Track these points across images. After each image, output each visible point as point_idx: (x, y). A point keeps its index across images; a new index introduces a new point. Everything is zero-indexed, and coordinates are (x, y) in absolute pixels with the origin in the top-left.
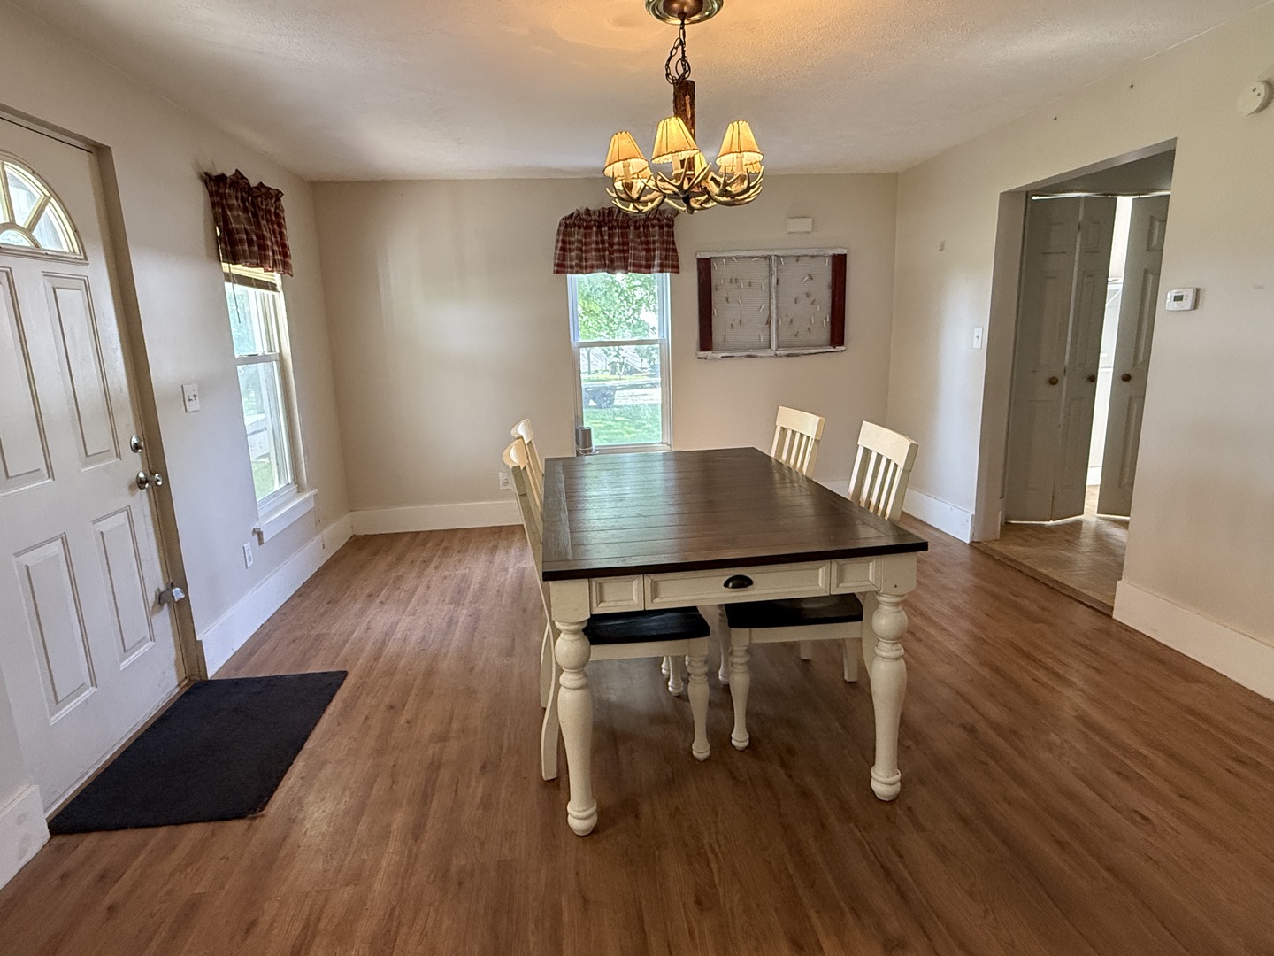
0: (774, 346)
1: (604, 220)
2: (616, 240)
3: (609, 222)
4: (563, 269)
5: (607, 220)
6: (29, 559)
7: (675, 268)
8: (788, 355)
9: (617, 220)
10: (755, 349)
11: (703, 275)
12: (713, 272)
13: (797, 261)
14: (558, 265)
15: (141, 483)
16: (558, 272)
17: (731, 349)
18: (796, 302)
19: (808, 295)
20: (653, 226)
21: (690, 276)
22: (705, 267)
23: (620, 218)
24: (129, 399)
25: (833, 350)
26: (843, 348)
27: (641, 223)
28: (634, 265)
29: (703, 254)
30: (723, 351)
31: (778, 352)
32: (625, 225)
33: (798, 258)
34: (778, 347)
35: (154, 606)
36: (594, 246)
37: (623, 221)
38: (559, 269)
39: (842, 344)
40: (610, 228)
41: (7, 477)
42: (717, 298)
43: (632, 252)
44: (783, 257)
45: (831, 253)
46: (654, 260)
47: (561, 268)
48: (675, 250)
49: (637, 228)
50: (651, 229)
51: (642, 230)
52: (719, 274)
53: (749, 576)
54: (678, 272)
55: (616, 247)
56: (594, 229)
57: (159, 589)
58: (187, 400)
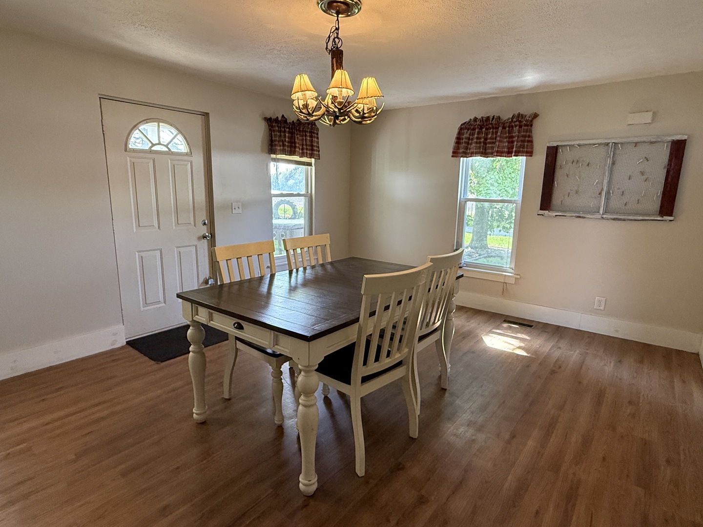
0: (601, 212)
1: (483, 125)
2: (489, 136)
3: (487, 125)
4: (456, 155)
5: (485, 124)
6: (143, 254)
7: (529, 153)
8: (614, 219)
9: (492, 124)
10: (584, 212)
11: (549, 158)
12: (558, 154)
13: (635, 146)
14: (453, 152)
15: (204, 237)
16: (453, 156)
17: (565, 210)
18: (630, 179)
19: (642, 173)
20: (516, 126)
21: (540, 159)
22: (553, 153)
23: (494, 122)
24: (205, 206)
25: (659, 218)
26: (671, 218)
27: (507, 125)
28: (497, 152)
29: (551, 143)
30: (557, 211)
31: (604, 216)
32: (497, 126)
33: (636, 144)
34: (606, 212)
35: (202, 283)
36: (475, 140)
37: (496, 124)
38: (454, 155)
39: (670, 214)
40: (487, 129)
41: (139, 226)
42: (560, 175)
43: (497, 143)
44: (622, 144)
45: (670, 139)
46: (513, 148)
47: (456, 154)
48: (531, 142)
49: (504, 128)
50: (514, 128)
51: (507, 129)
52: (563, 158)
53: (242, 324)
54: (532, 156)
55: (488, 141)
56: (477, 130)
57: (206, 278)
58: (233, 209)
